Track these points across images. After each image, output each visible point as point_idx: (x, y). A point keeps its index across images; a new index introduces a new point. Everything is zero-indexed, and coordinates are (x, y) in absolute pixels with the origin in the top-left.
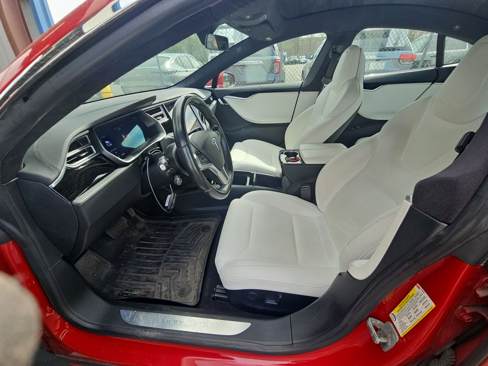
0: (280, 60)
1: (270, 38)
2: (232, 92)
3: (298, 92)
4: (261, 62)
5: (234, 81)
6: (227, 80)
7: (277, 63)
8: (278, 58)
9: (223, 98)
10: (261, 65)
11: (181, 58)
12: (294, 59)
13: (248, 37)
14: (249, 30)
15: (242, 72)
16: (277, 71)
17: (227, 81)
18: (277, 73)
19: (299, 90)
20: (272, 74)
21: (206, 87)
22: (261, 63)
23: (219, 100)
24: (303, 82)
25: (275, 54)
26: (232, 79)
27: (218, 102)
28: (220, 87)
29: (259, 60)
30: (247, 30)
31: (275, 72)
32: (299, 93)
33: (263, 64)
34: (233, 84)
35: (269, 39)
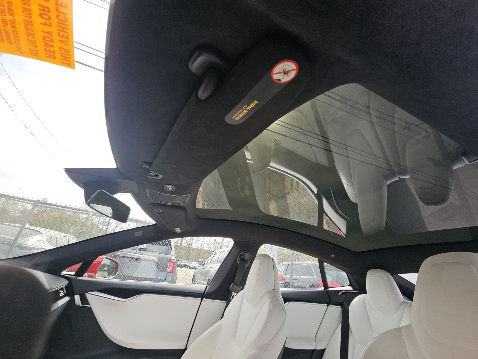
0: (175, 261)
1: (180, 230)
2: (105, 287)
3: (200, 299)
4: (155, 258)
5: (116, 271)
6: (106, 269)
7: (171, 262)
8: (173, 258)
9: (87, 294)
10: (154, 261)
11: (59, 239)
12: (185, 263)
13: (155, 223)
14: (161, 211)
15: (130, 265)
16: (169, 270)
17: (105, 271)
18: (169, 273)
19: (202, 296)
20: (164, 273)
21: (64, 272)
22: (155, 260)
23: (77, 298)
24: (207, 287)
25: (172, 254)
26: (114, 269)
27: (72, 300)
28: (89, 276)
29: (153, 256)
30: (158, 210)
31: (167, 271)
32: (202, 299)
33: (156, 260)
34: (113, 276)
35: (178, 230)
